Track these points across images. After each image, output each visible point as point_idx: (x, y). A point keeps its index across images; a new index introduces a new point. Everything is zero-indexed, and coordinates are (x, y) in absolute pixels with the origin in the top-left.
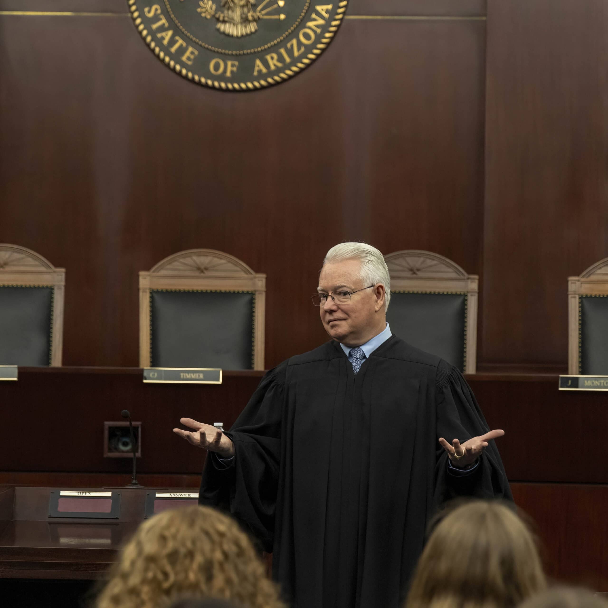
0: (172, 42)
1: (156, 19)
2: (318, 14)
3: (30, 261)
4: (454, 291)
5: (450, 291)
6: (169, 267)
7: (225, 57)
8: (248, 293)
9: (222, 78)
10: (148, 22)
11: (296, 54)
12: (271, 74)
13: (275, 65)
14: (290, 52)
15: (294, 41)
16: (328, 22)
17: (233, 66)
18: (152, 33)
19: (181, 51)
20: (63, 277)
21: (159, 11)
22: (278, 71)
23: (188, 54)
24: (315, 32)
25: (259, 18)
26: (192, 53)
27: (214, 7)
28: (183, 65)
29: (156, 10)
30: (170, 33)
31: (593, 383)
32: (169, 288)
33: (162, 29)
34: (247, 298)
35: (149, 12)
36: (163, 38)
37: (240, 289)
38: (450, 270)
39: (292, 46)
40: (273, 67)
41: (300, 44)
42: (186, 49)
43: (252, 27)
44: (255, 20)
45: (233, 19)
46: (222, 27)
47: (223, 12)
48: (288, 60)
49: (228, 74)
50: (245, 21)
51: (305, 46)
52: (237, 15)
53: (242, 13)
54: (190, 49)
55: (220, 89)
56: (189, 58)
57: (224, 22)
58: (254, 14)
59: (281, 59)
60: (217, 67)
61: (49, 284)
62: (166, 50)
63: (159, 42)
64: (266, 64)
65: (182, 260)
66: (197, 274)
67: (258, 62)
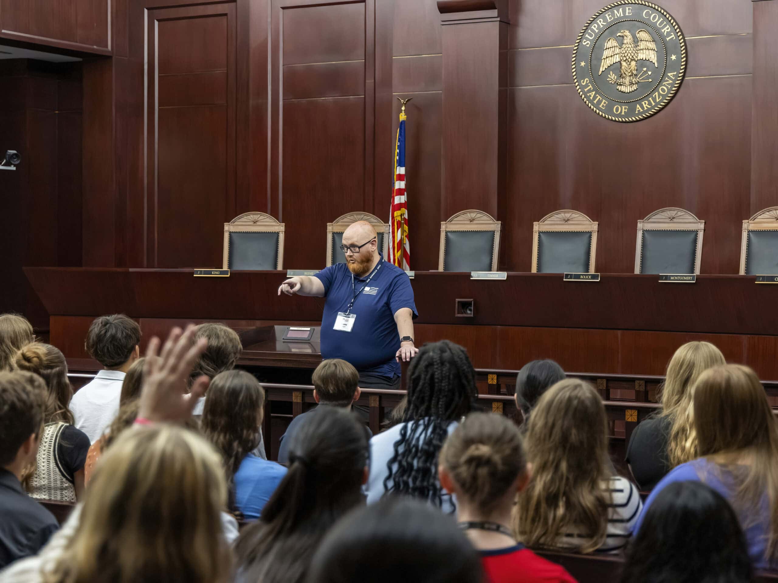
0: (595, 98)
1: (587, 85)
2: (669, 77)
3: (485, 218)
4: (691, 229)
5: (689, 229)
6: (549, 219)
7: (621, 103)
8: (588, 232)
9: (620, 115)
10: (583, 87)
11: (658, 100)
12: (644, 112)
13: (647, 107)
14: (654, 99)
15: (657, 93)
16: (674, 81)
17: (625, 109)
18: (585, 93)
19: (599, 102)
20: (499, 226)
21: (588, 82)
22: (649, 109)
23: (602, 103)
24: (667, 87)
25: (638, 82)
26: (605, 103)
27: (616, 77)
28: (600, 110)
29: (587, 81)
30: (594, 93)
31: (674, 278)
32: (548, 230)
33: (590, 91)
34: (588, 235)
35: (583, 82)
36: (590, 96)
37: (585, 230)
38: (690, 218)
39: (655, 96)
40: (646, 108)
41: (659, 94)
42: (602, 101)
43: (635, 87)
44: (636, 83)
45: (625, 83)
46: (619, 88)
47: (620, 80)
48: (653, 104)
49: (623, 113)
50: (631, 84)
51: (662, 95)
52: (627, 81)
53: (630, 80)
54: (604, 101)
55: (619, 122)
56: (603, 106)
57: (621, 85)
58: (636, 80)
59: (650, 104)
60: (617, 110)
61: (493, 229)
62: (591, 102)
63: (588, 98)
64: (642, 107)
65: (556, 216)
66: (563, 222)
67: (638, 106)
